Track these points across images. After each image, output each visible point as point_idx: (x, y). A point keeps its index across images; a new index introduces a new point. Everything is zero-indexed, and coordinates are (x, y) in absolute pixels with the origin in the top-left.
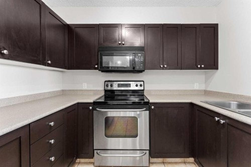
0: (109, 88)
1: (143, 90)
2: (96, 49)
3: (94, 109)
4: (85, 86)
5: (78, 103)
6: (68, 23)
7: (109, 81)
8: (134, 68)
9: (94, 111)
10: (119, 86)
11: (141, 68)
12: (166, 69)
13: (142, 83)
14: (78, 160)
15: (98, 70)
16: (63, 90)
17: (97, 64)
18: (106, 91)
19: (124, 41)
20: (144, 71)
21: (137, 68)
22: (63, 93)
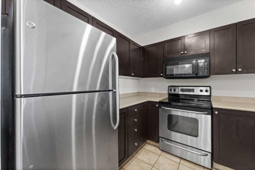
0: (173, 92)
1: (210, 96)
2: (162, 61)
3: (159, 107)
4: (153, 90)
5: (149, 101)
6: (142, 45)
7: (172, 86)
8: (196, 74)
9: (160, 109)
10: (182, 90)
11: (206, 74)
12: (241, 73)
13: (208, 89)
14: (148, 141)
15: (162, 78)
16: (138, 92)
17: (162, 73)
18: (170, 95)
19: (186, 50)
20: (209, 76)
21: (200, 74)
22: (139, 94)
